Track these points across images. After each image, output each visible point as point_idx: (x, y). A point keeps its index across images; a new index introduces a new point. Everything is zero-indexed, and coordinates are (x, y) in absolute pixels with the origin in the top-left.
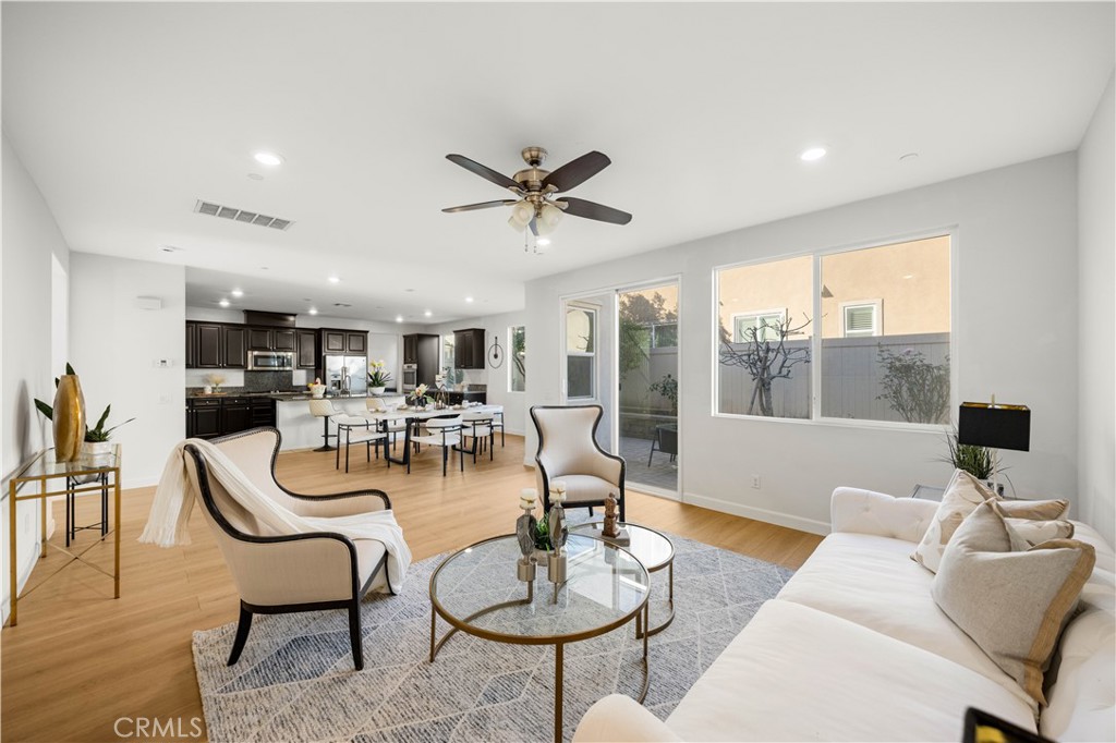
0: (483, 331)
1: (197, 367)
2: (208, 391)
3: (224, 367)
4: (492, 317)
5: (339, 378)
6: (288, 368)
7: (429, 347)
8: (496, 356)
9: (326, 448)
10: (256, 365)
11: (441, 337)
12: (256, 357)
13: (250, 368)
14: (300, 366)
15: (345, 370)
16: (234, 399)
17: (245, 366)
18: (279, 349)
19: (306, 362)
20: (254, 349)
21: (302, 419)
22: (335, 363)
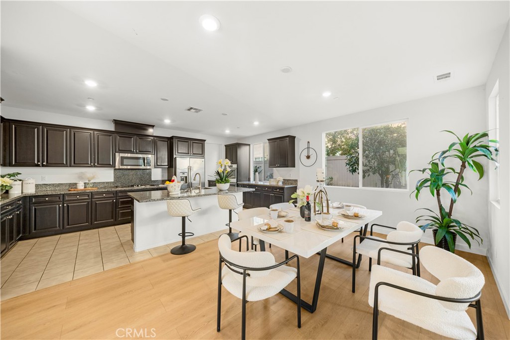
0: (295, 137)
1: (70, 166)
2: (81, 186)
3: (95, 166)
4: (304, 126)
5: (186, 175)
6: (148, 167)
7: (243, 152)
8: (308, 157)
9: (183, 250)
10: (122, 164)
11: (251, 146)
12: (122, 158)
13: (117, 167)
14: (157, 166)
15: (190, 168)
16: (102, 193)
17: (113, 166)
18: (141, 152)
19: (161, 163)
20: (121, 151)
21: (159, 217)
22: (183, 163)
